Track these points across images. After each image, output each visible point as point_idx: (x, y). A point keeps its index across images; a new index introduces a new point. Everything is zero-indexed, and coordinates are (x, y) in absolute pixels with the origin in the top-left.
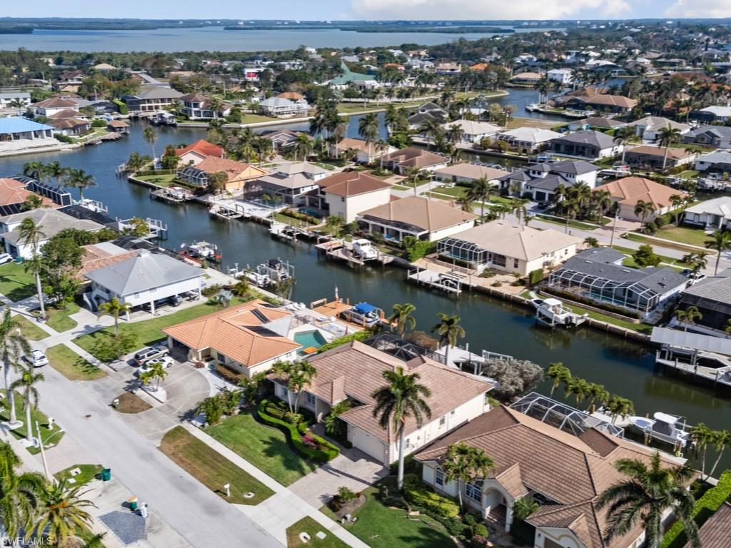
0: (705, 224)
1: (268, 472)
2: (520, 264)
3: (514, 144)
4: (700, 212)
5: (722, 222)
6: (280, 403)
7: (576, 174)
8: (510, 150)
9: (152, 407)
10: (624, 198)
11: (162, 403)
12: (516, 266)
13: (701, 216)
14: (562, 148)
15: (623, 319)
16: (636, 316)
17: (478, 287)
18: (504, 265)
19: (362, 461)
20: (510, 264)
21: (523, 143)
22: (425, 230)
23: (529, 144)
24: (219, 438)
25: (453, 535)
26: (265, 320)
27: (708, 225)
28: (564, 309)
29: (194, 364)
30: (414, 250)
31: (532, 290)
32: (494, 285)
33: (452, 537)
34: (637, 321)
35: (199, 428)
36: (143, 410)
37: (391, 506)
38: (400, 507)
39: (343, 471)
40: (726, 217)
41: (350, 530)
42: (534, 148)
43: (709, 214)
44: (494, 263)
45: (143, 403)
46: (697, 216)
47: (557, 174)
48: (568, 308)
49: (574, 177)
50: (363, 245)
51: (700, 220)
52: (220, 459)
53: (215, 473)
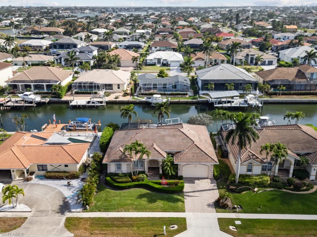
0: (155, 63)
1: (165, 211)
2: (120, 86)
3: (32, 47)
4: (152, 58)
5: (162, 61)
6: (120, 175)
7: (93, 51)
8: (32, 51)
9: (26, 218)
10: (122, 58)
11: (30, 212)
12: (119, 88)
13: (153, 60)
14: (58, 47)
15: (182, 97)
16: (186, 94)
17: (109, 101)
18: (112, 89)
19: (196, 181)
20: (115, 88)
21: (37, 46)
22: (58, 81)
23: (41, 47)
24: (107, 210)
25: (281, 189)
26: (45, 139)
27: (157, 63)
28: (162, 98)
29: (22, 181)
30: (62, 91)
31: (134, 96)
32: (116, 98)
33: (281, 190)
34: (187, 96)
35: (83, 212)
36: (23, 223)
37: (243, 192)
38: (247, 190)
39: (196, 190)
40: (163, 59)
41: (245, 212)
42: (44, 48)
43: (156, 59)
44: (106, 89)
45: (15, 219)
46: (151, 61)
47: (83, 52)
48: (164, 97)
49: (92, 53)
50: (29, 95)
51: (153, 62)
52: (126, 220)
53: (135, 228)
